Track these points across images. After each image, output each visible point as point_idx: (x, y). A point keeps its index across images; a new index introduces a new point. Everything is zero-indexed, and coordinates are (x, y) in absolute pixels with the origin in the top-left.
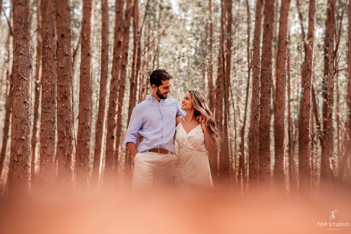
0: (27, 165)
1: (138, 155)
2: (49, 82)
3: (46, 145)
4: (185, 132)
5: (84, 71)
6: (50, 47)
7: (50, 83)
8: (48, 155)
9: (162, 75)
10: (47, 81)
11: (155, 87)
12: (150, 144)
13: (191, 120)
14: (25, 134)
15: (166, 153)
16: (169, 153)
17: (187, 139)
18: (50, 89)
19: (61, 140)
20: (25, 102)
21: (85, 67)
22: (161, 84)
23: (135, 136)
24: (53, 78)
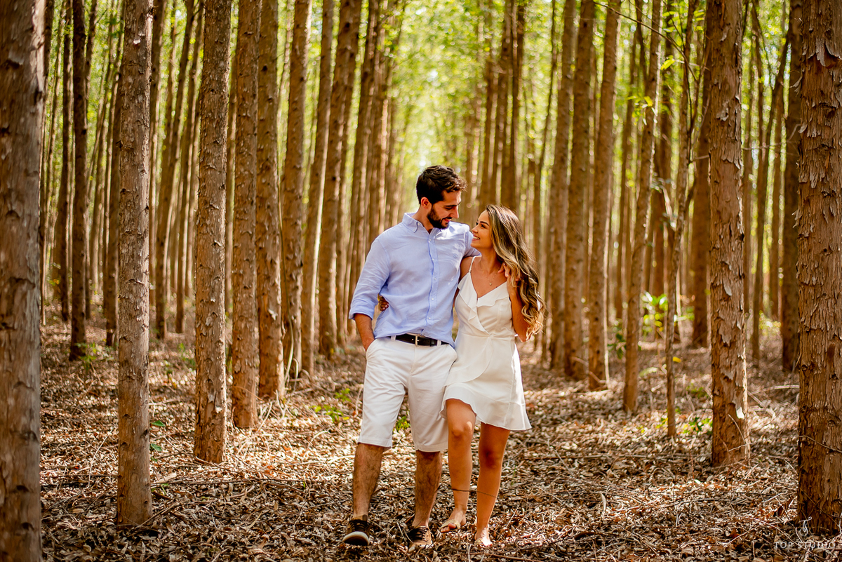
0: (219, 341)
1: (375, 346)
2: (245, 171)
3: (241, 272)
4: (475, 294)
5: (294, 106)
6: (249, 115)
7: (247, 173)
8: (245, 287)
9: (446, 180)
10: (242, 170)
11: (426, 203)
12: (401, 324)
13: (489, 270)
14: (216, 293)
15: (431, 345)
16: (439, 343)
17: (475, 310)
18: (248, 182)
19: (260, 236)
20: (215, 244)
21: (296, 99)
22: (441, 199)
23: (373, 300)
24: (251, 164)
